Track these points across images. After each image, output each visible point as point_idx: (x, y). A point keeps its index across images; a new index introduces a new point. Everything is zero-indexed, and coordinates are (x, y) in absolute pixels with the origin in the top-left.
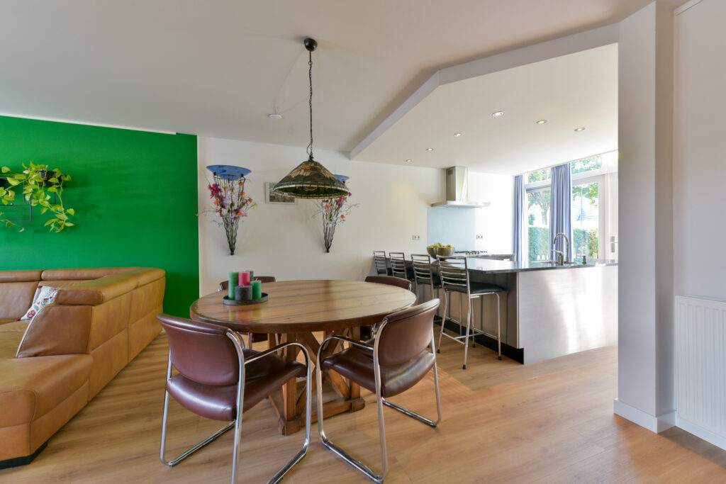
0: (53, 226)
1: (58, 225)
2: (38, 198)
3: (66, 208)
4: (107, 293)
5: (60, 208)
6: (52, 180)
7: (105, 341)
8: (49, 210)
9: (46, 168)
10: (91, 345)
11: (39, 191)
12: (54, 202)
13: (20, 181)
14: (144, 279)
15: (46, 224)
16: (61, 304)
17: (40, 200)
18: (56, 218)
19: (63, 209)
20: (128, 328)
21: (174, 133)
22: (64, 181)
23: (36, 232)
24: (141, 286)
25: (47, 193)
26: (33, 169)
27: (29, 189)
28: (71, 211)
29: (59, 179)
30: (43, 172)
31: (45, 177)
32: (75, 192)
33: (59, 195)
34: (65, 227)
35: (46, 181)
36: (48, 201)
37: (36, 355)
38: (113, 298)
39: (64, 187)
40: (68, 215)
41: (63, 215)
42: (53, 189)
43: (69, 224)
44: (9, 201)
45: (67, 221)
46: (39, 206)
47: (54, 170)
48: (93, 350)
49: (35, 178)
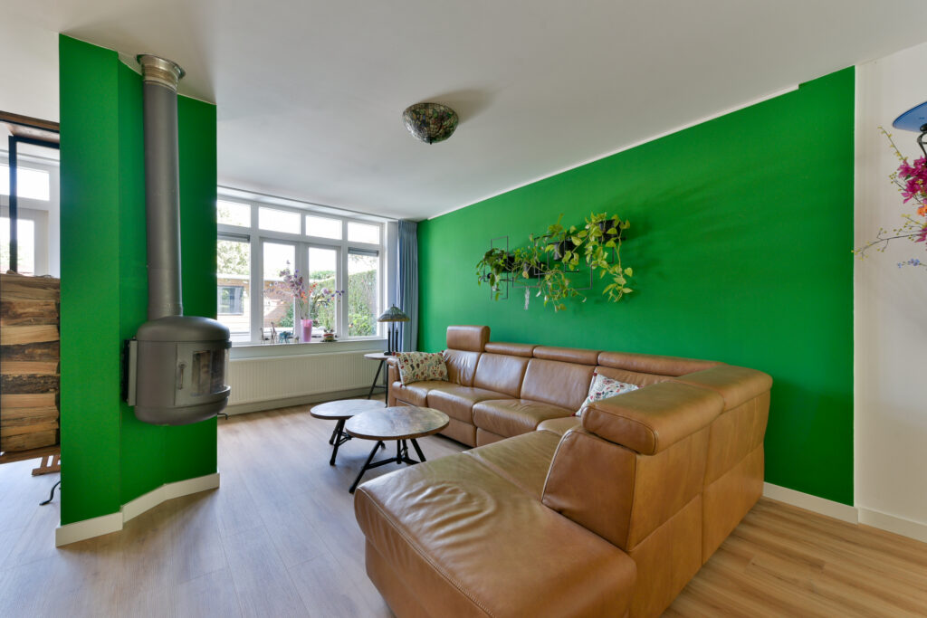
0: (611, 293)
1: (616, 292)
2: (597, 257)
3: (624, 267)
4: (665, 430)
5: (618, 269)
6: (609, 232)
7: (661, 524)
8: (607, 273)
9: (605, 216)
10: (634, 535)
11: (598, 249)
12: (611, 262)
13: (581, 239)
14: (735, 395)
15: (605, 291)
16: (592, 433)
17: (599, 260)
18: (614, 282)
19: (621, 270)
20: (702, 494)
21: (795, 87)
22: (624, 230)
23: (597, 302)
24: (728, 411)
25: (605, 249)
26: (594, 221)
27: (590, 248)
28: (629, 271)
29: (618, 228)
30: (602, 222)
31: (604, 229)
32: (634, 244)
33: (617, 251)
34: (624, 294)
35: (605, 234)
36: (606, 260)
37: (560, 511)
38: (676, 442)
39: (623, 239)
40: (626, 277)
41: (621, 277)
42: (611, 243)
43: (627, 291)
44: (575, 266)
45: (625, 286)
46: (599, 268)
47: (613, 218)
48: (636, 545)
49: (594, 231)
